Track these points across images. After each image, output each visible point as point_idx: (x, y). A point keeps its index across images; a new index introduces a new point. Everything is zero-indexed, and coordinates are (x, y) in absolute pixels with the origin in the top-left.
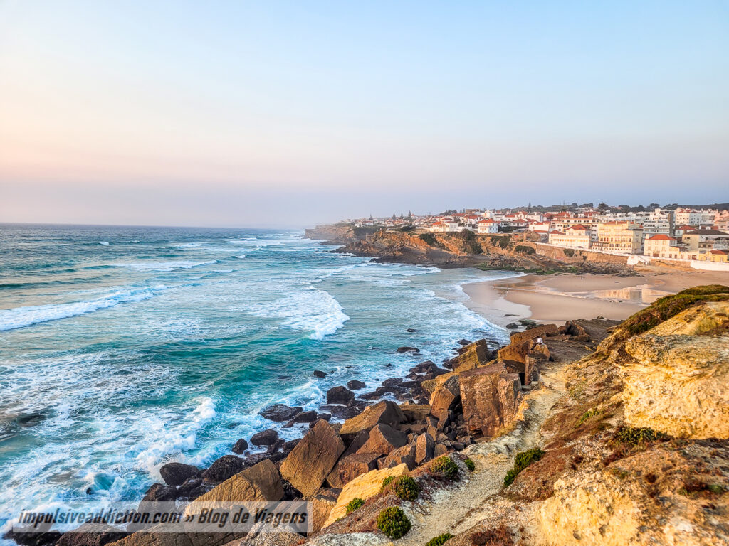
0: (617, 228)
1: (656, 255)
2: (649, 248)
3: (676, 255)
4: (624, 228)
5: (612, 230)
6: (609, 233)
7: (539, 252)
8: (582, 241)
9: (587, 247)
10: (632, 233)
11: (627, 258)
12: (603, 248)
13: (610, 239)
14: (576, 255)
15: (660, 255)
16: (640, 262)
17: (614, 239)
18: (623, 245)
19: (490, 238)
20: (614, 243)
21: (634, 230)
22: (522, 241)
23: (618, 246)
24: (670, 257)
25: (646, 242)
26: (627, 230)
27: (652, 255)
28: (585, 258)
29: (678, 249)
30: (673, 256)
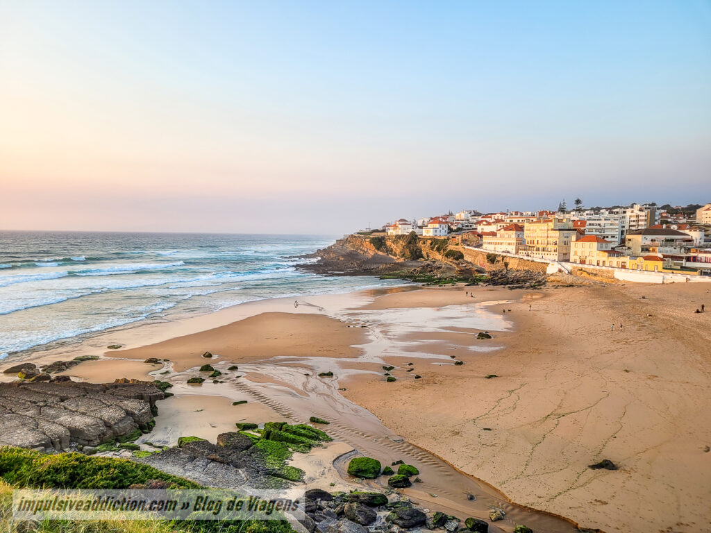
0: (543, 228)
1: (582, 262)
2: (576, 253)
3: (604, 262)
4: (550, 228)
5: (538, 231)
6: (535, 234)
7: (467, 258)
8: (509, 244)
9: (514, 252)
10: (557, 233)
11: (547, 264)
12: (530, 252)
13: (536, 242)
14: (498, 261)
15: (587, 263)
16: (560, 271)
17: (540, 242)
18: (549, 250)
19: (430, 241)
20: (540, 247)
21: (560, 230)
22: (457, 244)
23: (543, 250)
24: (598, 265)
25: (572, 244)
26: (552, 230)
27: (578, 262)
28: (506, 265)
29: (606, 254)
30: (601, 264)
